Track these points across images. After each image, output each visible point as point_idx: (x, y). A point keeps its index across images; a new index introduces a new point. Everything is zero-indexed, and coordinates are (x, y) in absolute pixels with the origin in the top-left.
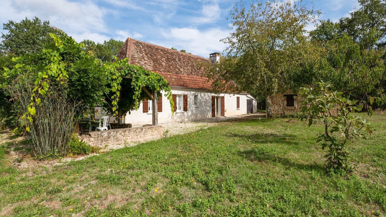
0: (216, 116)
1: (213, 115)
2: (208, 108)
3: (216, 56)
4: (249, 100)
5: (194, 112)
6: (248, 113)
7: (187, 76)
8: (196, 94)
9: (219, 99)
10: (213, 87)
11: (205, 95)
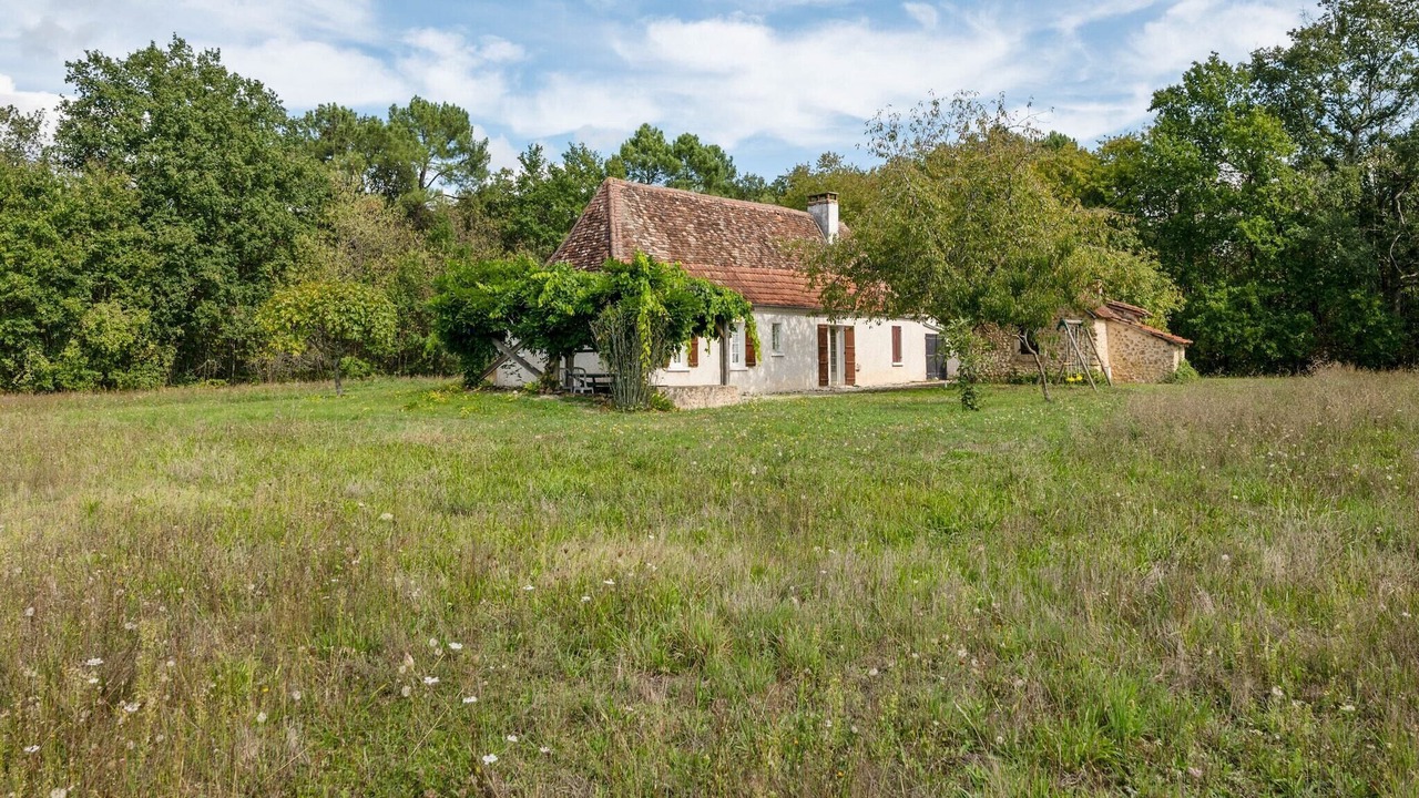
0: (830, 383)
1: (823, 381)
2: (809, 359)
3: (827, 203)
4: (932, 335)
5: (773, 370)
6: (929, 377)
7: (749, 270)
8: (778, 321)
9: (838, 335)
10: (824, 302)
11: (799, 322)
